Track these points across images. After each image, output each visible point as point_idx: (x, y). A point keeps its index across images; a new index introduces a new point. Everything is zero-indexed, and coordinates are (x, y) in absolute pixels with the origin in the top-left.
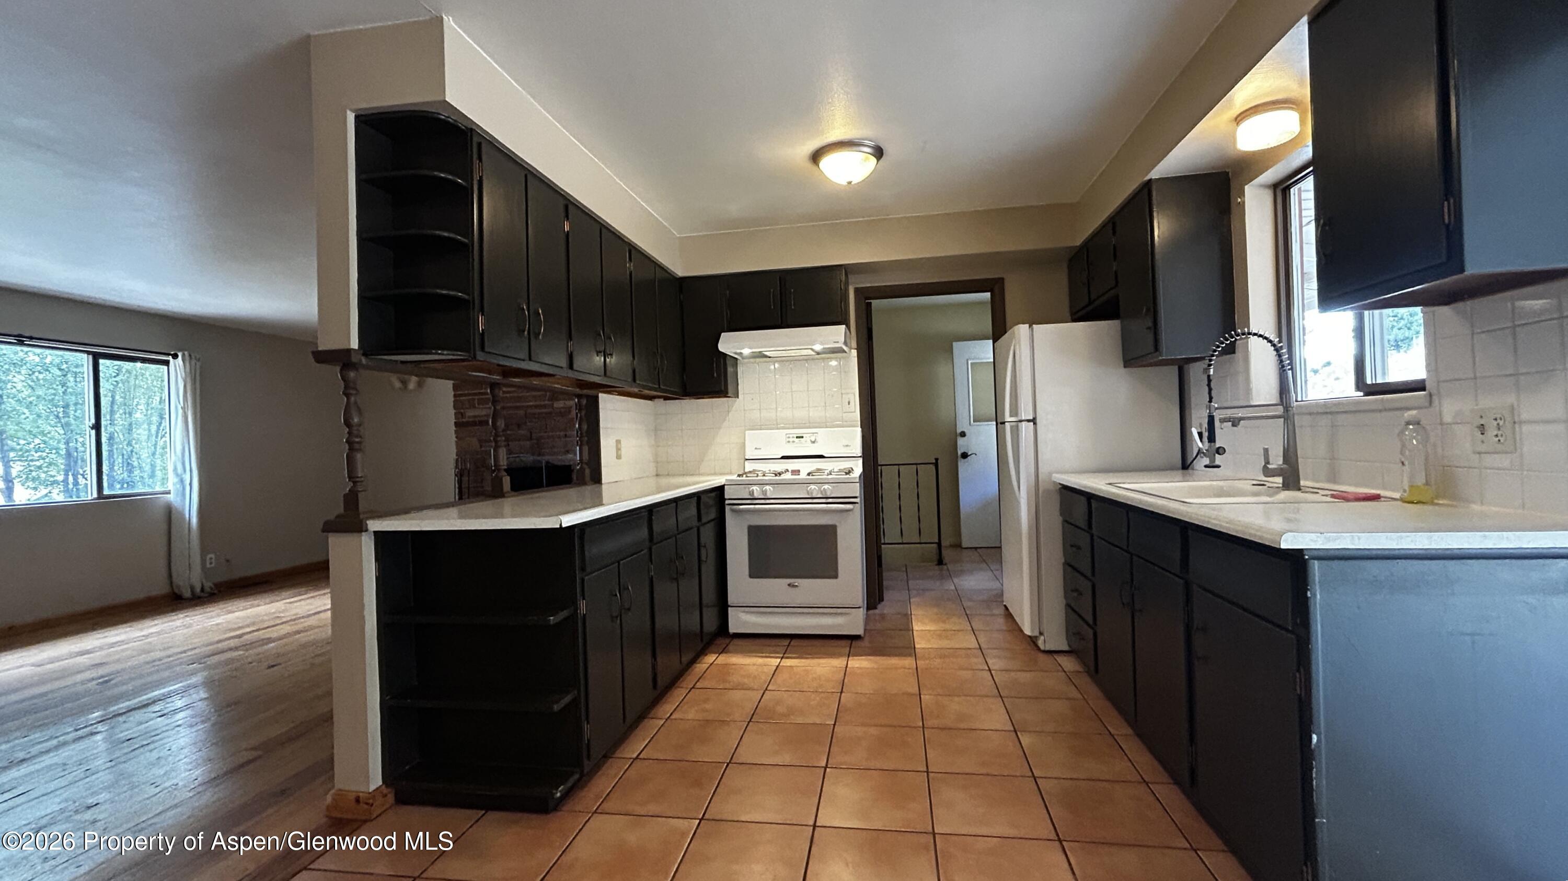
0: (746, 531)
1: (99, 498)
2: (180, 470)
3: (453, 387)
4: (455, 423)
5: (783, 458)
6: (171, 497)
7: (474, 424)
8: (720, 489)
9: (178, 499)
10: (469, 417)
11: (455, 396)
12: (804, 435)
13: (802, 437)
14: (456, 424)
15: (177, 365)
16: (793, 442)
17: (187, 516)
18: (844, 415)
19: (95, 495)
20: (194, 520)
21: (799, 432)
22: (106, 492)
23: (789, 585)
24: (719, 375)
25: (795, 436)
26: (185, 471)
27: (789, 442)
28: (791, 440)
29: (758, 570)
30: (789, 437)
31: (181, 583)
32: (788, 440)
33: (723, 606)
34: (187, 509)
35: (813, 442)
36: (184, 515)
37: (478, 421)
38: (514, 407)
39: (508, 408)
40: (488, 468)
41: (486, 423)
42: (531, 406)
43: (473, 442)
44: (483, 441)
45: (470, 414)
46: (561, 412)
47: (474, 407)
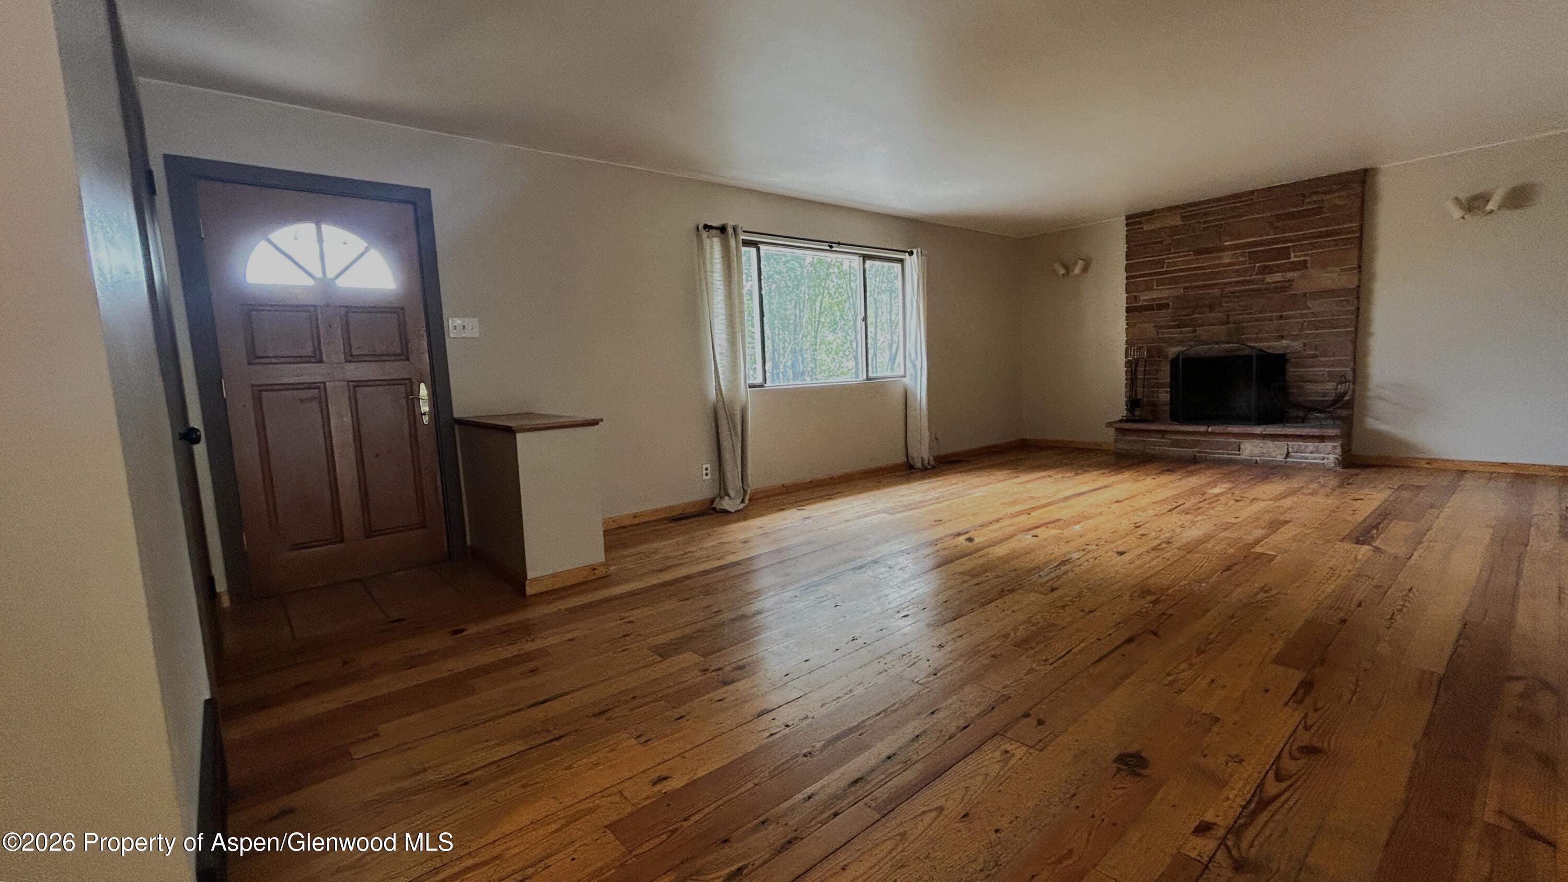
1: (868, 379)
2: (913, 356)
3: (1126, 268)
4: (1126, 308)
6: (907, 381)
7: (1150, 308)
9: (912, 384)
10: (1144, 301)
11: (1127, 278)
14: (1128, 310)
15: (913, 263)
17: (919, 396)
19: (865, 377)
20: (924, 402)
22: (871, 375)
26: (917, 359)
31: (915, 455)
34: (919, 392)
36: (916, 396)
37: (1157, 304)
38: (1205, 286)
39: (1198, 287)
40: (1166, 357)
41: (1166, 306)
42: (1230, 283)
43: (1148, 329)
44: (1161, 327)
45: (1145, 297)
46: (1276, 288)
47: (1151, 289)
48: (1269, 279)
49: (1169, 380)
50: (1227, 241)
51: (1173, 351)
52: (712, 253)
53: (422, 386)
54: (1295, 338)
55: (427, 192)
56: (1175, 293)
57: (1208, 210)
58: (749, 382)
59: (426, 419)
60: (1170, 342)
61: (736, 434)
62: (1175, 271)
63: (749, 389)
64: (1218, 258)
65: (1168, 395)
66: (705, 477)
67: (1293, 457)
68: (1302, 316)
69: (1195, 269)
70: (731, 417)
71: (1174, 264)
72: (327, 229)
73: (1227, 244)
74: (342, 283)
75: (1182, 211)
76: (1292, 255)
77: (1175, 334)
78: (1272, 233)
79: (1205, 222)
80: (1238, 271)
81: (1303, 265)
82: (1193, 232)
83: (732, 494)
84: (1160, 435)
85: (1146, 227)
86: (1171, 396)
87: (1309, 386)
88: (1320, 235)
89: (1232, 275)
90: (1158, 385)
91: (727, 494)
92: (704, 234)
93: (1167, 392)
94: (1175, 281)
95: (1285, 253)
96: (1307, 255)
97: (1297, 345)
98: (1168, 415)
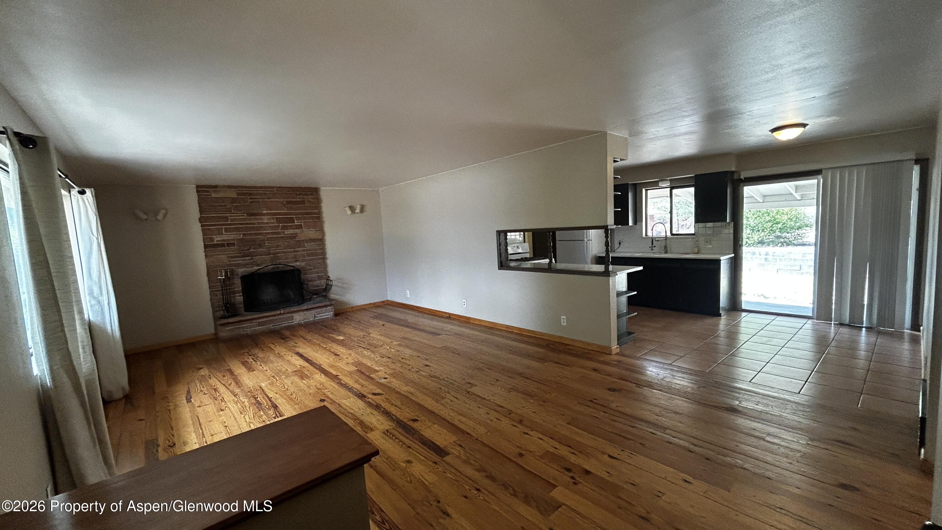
4: (204, 245)
7: (222, 245)
10: (218, 241)
11: (202, 226)
14: (206, 246)
37: (227, 244)
38: (255, 234)
39: (251, 234)
40: (237, 275)
41: (233, 244)
42: (269, 233)
43: (222, 257)
44: (231, 257)
45: (217, 239)
46: (290, 237)
47: (222, 234)
48: (287, 232)
49: (241, 289)
50: (264, 211)
51: (241, 271)
54: (303, 261)
56: (237, 237)
57: (253, 192)
60: (239, 265)
62: (236, 224)
64: (262, 219)
65: (242, 297)
67: (317, 317)
68: (304, 251)
69: (247, 224)
71: (235, 220)
73: (264, 212)
75: (236, 190)
76: (296, 221)
77: (240, 261)
78: (285, 209)
79: (251, 199)
80: (271, 227)
81: (300, 227)
82: (245, 203)
84: (250, 322)
85: (214, 195)
86: (243, 298)
87: (310, 283)
88: (304, 214)
89: (269, 229)
90: (234, 293)
93: (240, 296)
94: (237, 229)
95: (292, 220)
96: (302, 222)
97: (303, 264)
98: (243, 310)
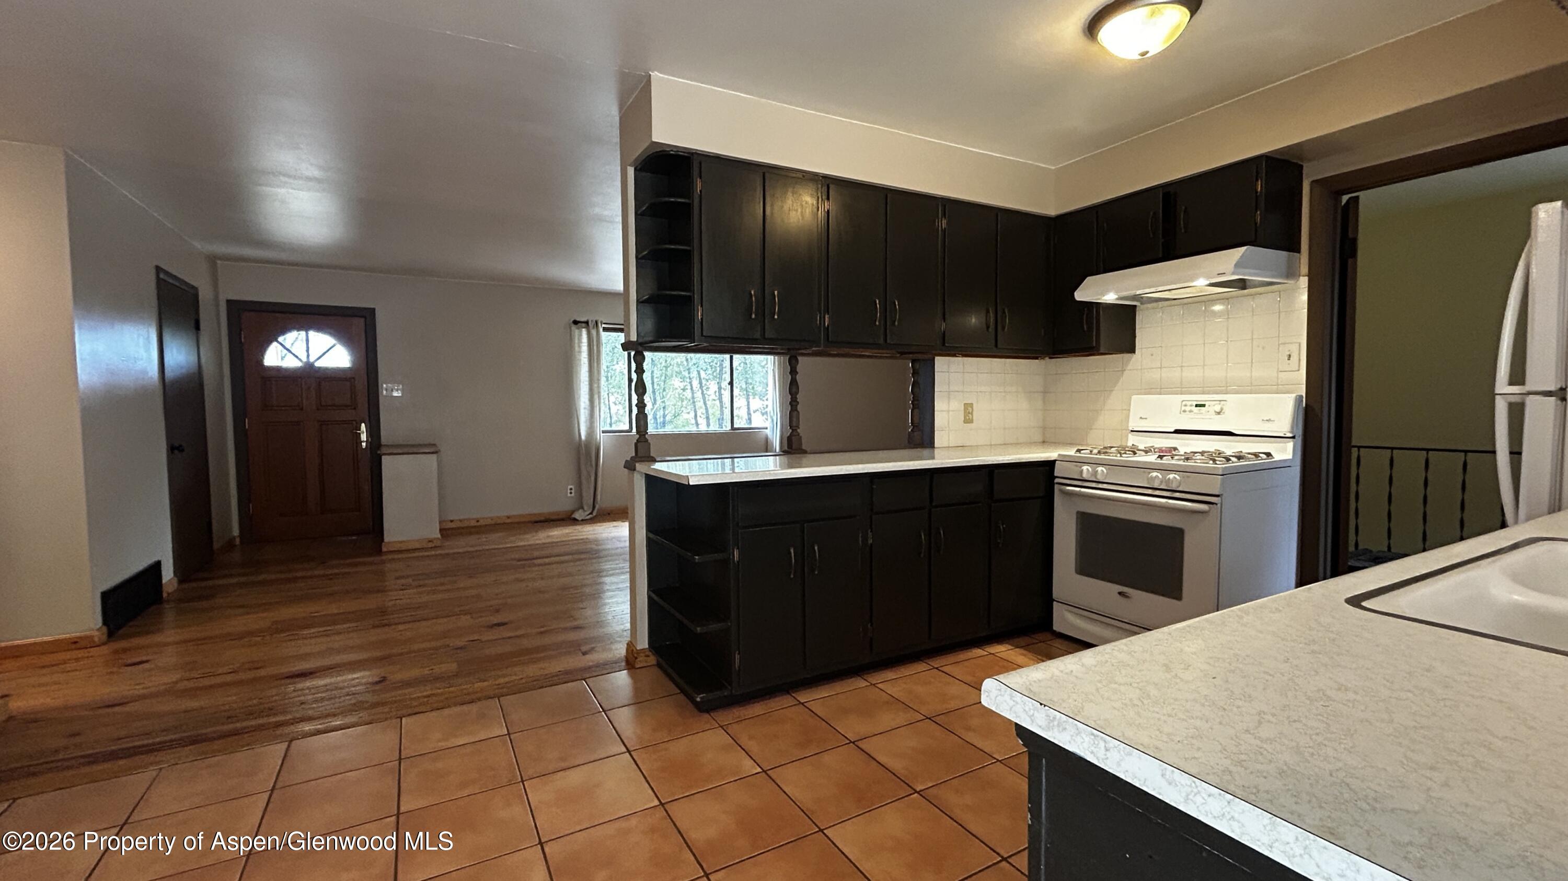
0: (1075, 517)
1: (733, 429)
5: (1177, 432)
6: (768, 432)
8: (1051, 464)
12: (1207, 403)
13: (1204, 406)
16: (1191, 411)
17: (775, 444)
18: (1281, 375)
19: (730, 428)
21: (1201, 398)
22: (735, 426)
23: (1120, 593)
24: (1090, 329)
25: (1195, 403)
26: (774, 415)
27: (1184, 411)
28: (1188, 408)
29: (1086, 567)
30: (1186, 405)
32: (1183, 408)
33: (1047, 600)
34: (775, 441)
35: (1219, 413)
52: (580, 342)
53: (363, 425)
55: (374, 309)
58: (602, 429)
59: (364, 444)
61: (591, 465)
63: (602, 434)
66: (569, 495)
70: (588, 453)
72: (312, 334)
74: (317, 364)
83: (586, 508)
91: (582, 508)
92: (574, 327)
